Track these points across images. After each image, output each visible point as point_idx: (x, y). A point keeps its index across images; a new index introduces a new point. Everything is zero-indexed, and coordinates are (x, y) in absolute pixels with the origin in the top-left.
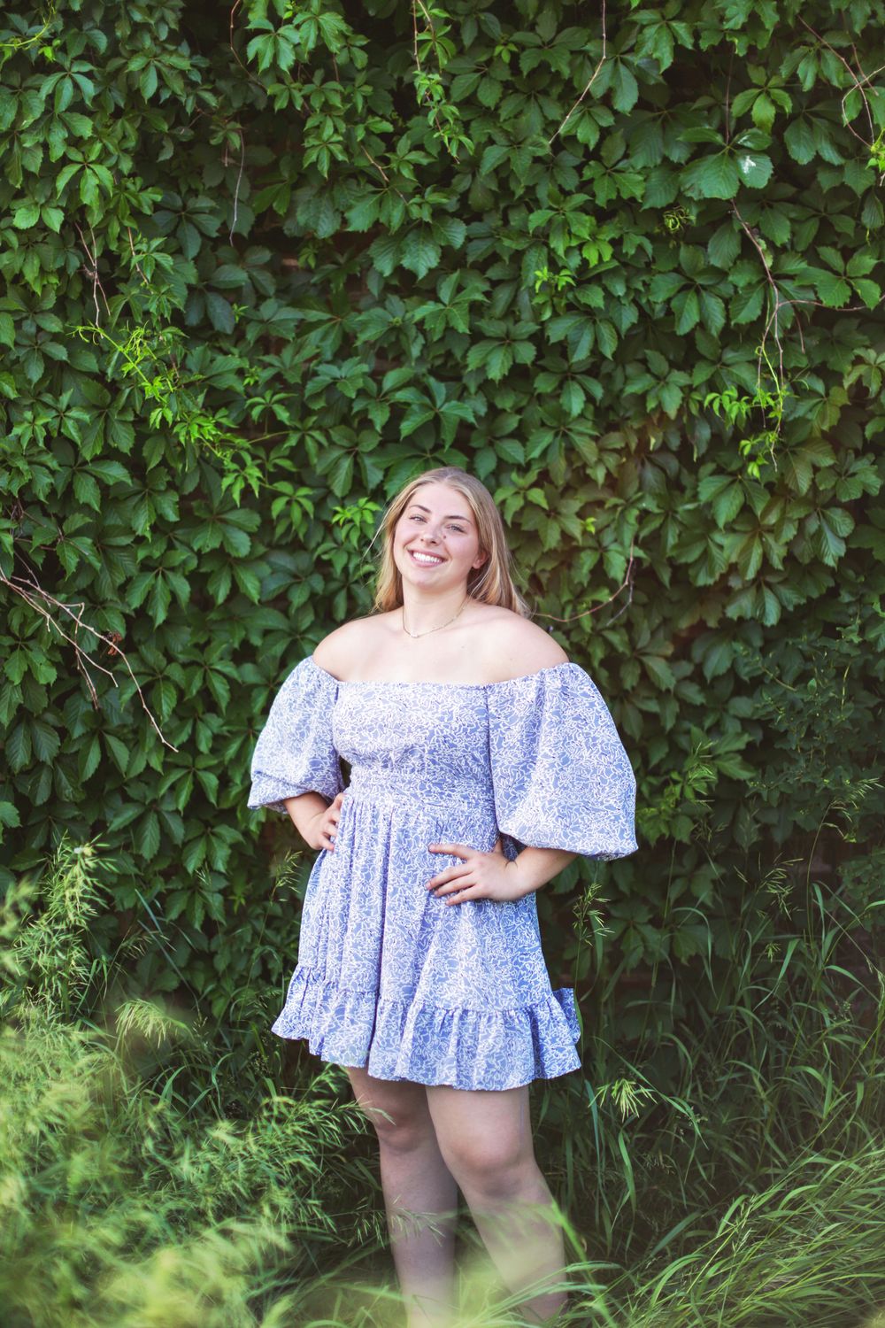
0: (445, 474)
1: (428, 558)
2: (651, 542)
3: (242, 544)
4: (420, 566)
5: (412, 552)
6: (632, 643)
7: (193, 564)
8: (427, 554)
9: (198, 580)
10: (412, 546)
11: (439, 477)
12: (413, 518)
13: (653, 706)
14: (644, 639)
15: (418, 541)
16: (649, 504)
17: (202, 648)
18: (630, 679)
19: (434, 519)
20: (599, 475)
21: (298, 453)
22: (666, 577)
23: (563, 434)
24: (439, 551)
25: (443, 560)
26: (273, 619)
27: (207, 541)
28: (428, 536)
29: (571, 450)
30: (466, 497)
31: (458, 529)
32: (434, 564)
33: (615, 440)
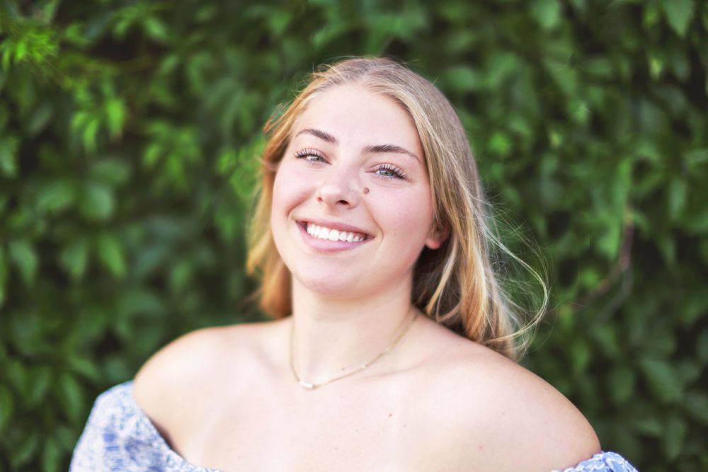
0: (365, 68)
1: (335, 235)
2: (652, 203)
3: (102, 202)
4: (319, 251)
5: (304, 225)
6: (622, 338)
7: (41, 227)
8: (332, 227)
9: (48, 249)
10: (303, 213)
11: (354, 74)
12: (302, 156)
13: (652, 427)
14: (637, 332)
15: (313, 201)
16: (648, 152)
17: (54, 338)
18: (623, 388)
19: (345, 154)
20: (581, 112)
21: (179, 82)
22: (669, 250)
23: (532, 57)
24: (356, 219)
25: (366, 236)
26: (145, 303)
27: (55, 198)
28: (330, 190)
29: (543, 80)
30: (404, 107)
31: (394, 173)
32: (346, 247)
33: (601, 67)
